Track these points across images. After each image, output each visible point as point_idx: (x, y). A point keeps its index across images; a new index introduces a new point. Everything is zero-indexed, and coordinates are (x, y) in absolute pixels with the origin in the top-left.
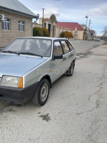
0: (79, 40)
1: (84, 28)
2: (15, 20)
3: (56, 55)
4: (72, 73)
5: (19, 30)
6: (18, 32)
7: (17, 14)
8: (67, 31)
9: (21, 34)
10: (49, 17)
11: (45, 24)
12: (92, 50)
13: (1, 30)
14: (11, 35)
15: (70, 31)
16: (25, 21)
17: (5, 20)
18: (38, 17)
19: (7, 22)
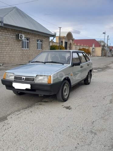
0: (98, 56)
1: (102, 44)
2: (34, 39)
3: (74, 63)
4: (89, 82)
5: (38, 48)
6: (36, 50)
7: (36, 33)
8: (84, 47)
9: (39, 52)
10: (65, 35)
11: (62, 42)
12: (110, 65)
13: (21, 48)
14: (29, 53)
15: (88, 48)
16: (43, 39)
17: (25, 40)
18: (55, 35)
19: (26, 41)
